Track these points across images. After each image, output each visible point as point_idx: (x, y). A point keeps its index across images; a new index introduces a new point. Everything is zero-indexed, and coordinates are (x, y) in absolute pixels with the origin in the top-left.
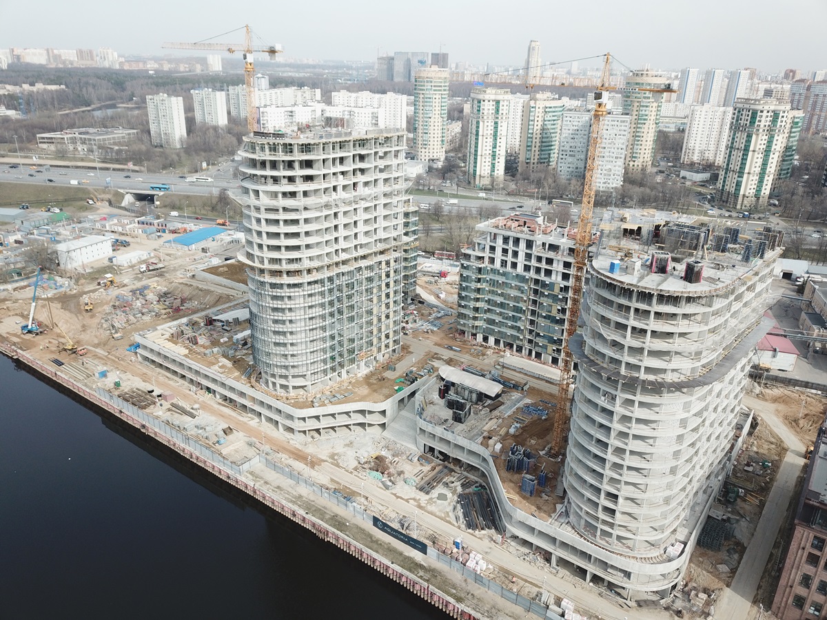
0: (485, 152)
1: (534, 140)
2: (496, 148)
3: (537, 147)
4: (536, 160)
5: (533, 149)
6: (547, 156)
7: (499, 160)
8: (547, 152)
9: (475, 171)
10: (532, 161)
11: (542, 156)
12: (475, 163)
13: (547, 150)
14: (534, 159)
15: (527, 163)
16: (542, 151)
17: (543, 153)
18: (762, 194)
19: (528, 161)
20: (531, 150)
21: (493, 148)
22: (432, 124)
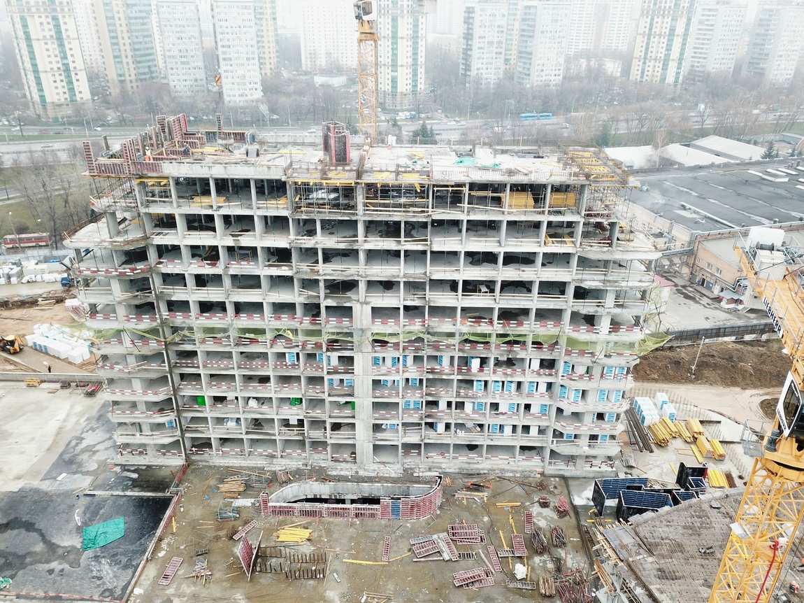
0: (51, 66)
1: (122, 48)
2: (65, 57)
3: (130, 57)
4: (133, 77)
5: (125, 61)
6: (147, 70)
7: (78, 77)
8: (145, 64)
9: (42, 97)
10: (128, 78)
11: (141, 71)
12: (39, 83)
13: (145, 62)
14: (130, 76)
15: (122, 82)
16: (139, 62)
17: (140, 65)
18: (419, 89)
19: (122, 78)
20: (121, 62)
21: (62, 58)
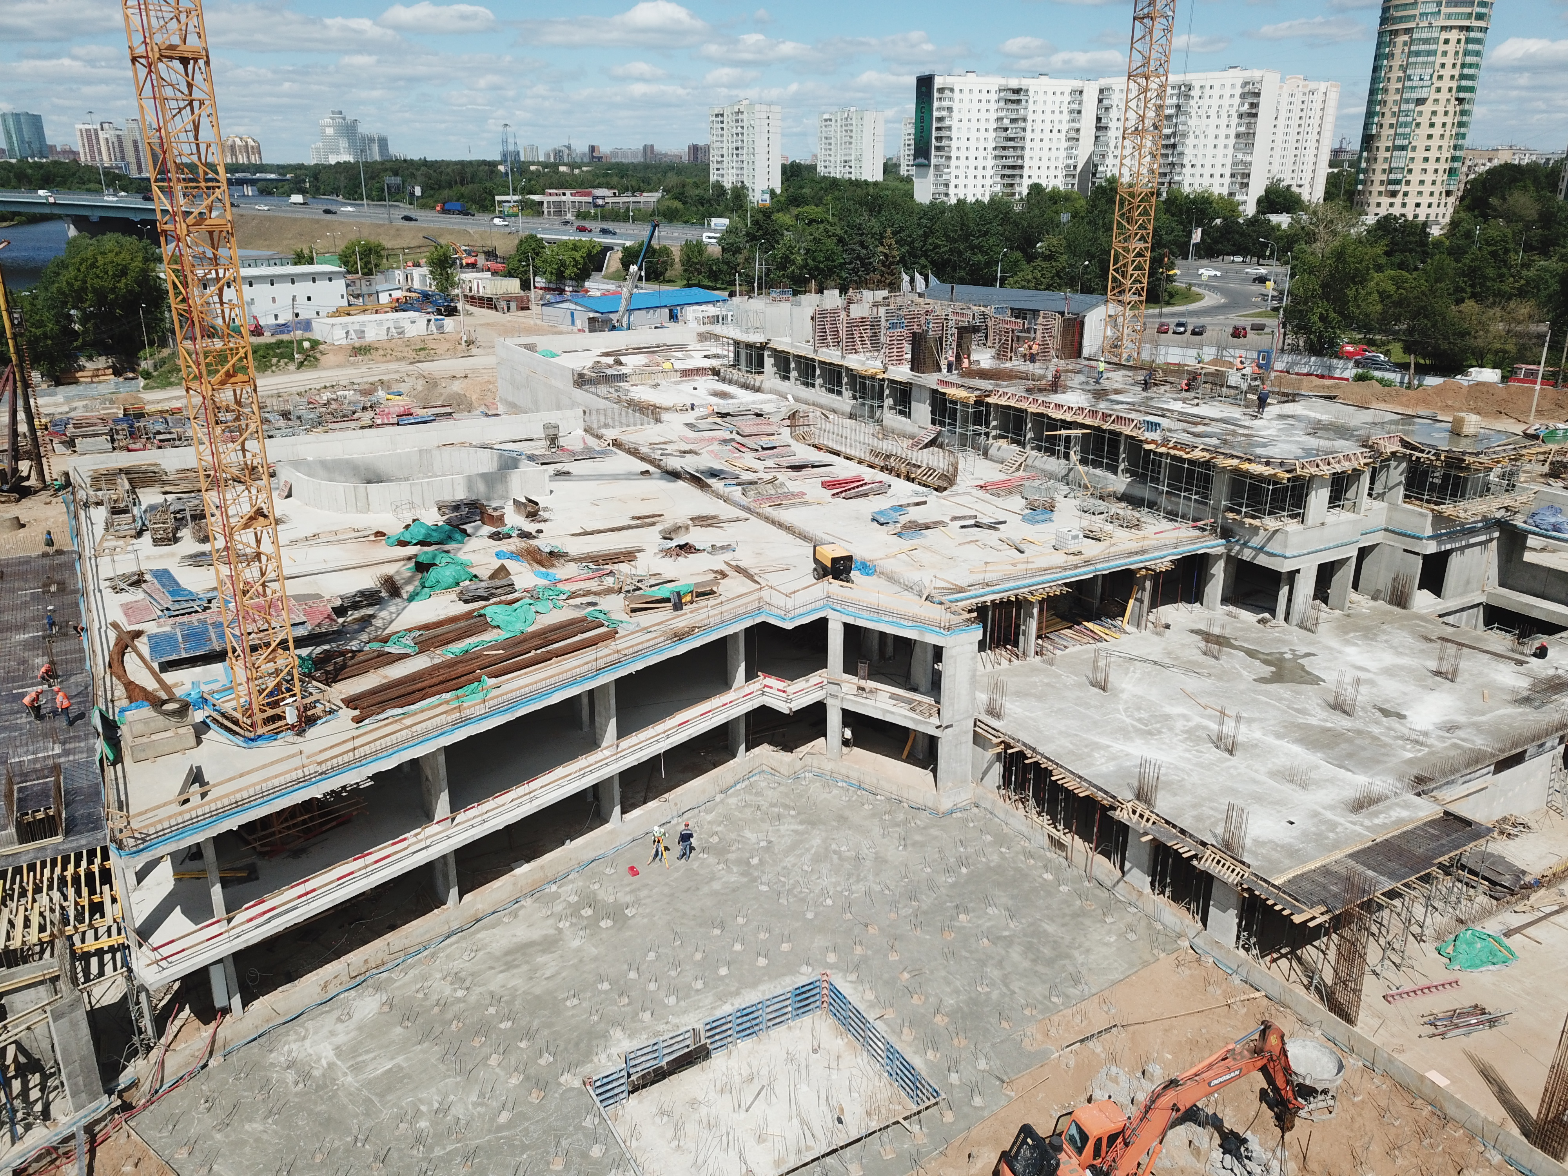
22: (1424, 121)
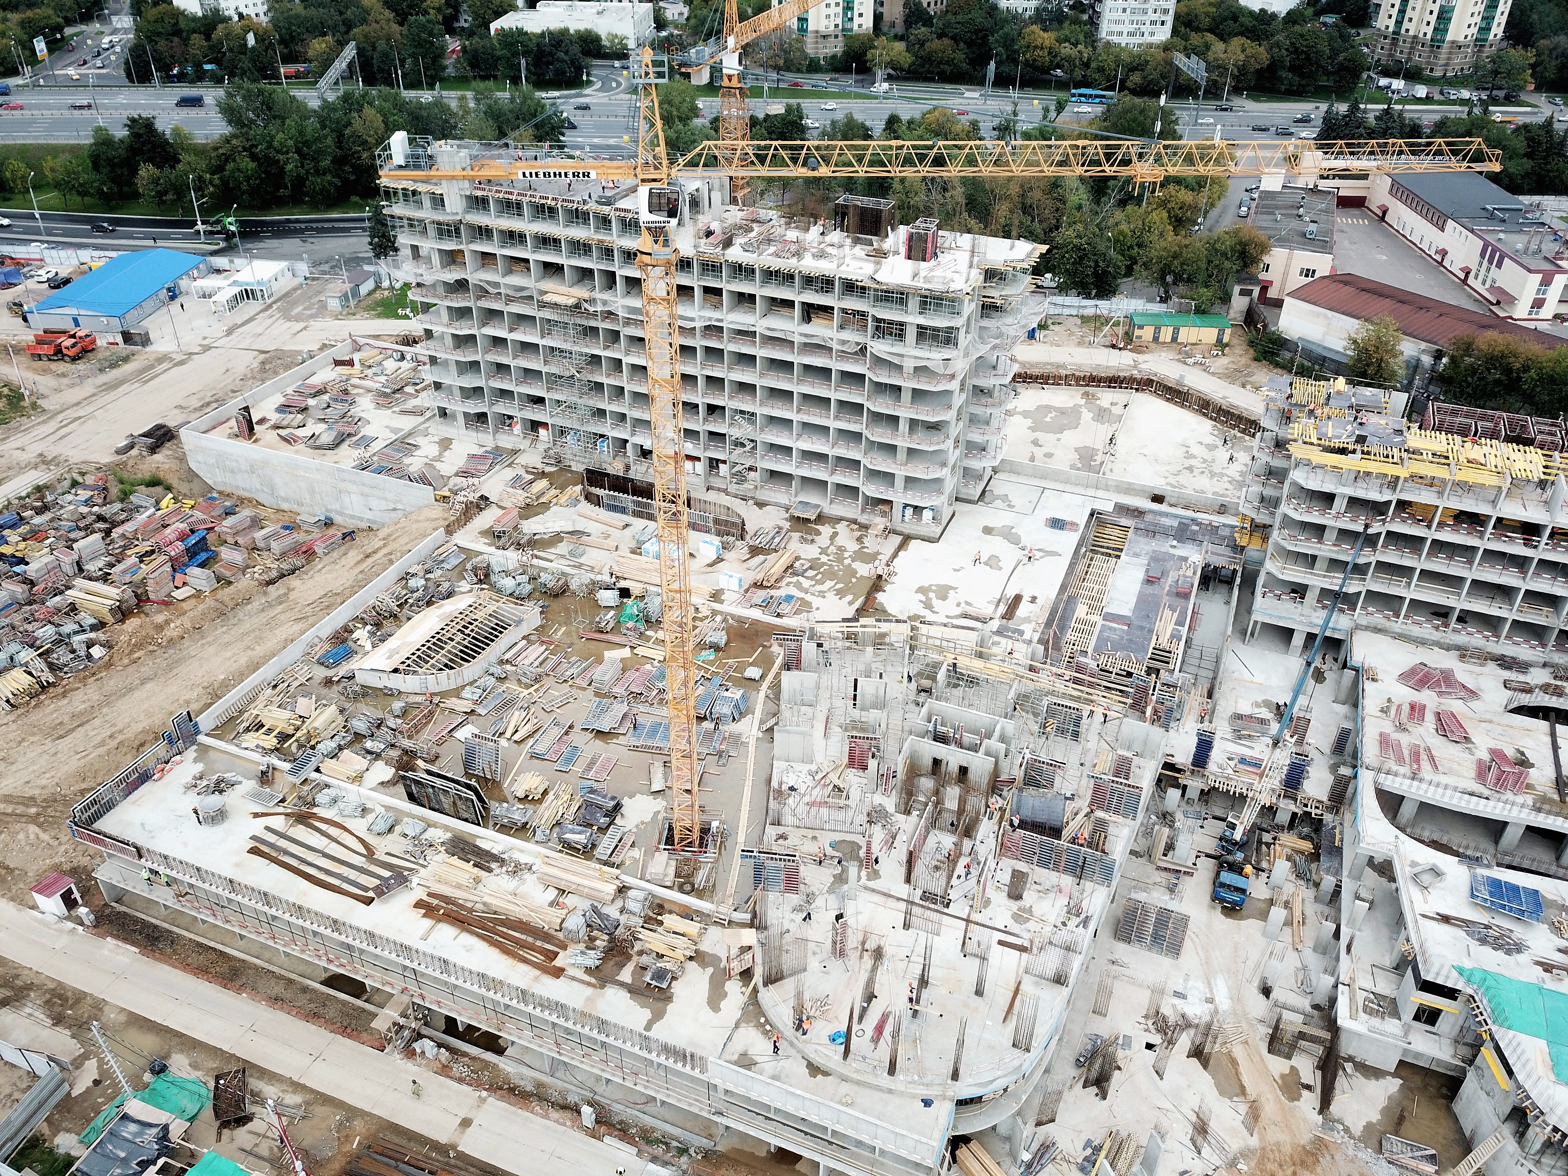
9: (803, 21)
18: (1491, 37)
